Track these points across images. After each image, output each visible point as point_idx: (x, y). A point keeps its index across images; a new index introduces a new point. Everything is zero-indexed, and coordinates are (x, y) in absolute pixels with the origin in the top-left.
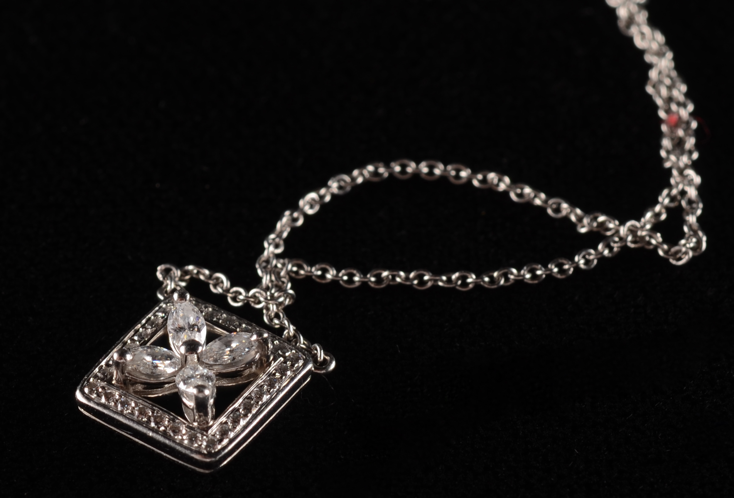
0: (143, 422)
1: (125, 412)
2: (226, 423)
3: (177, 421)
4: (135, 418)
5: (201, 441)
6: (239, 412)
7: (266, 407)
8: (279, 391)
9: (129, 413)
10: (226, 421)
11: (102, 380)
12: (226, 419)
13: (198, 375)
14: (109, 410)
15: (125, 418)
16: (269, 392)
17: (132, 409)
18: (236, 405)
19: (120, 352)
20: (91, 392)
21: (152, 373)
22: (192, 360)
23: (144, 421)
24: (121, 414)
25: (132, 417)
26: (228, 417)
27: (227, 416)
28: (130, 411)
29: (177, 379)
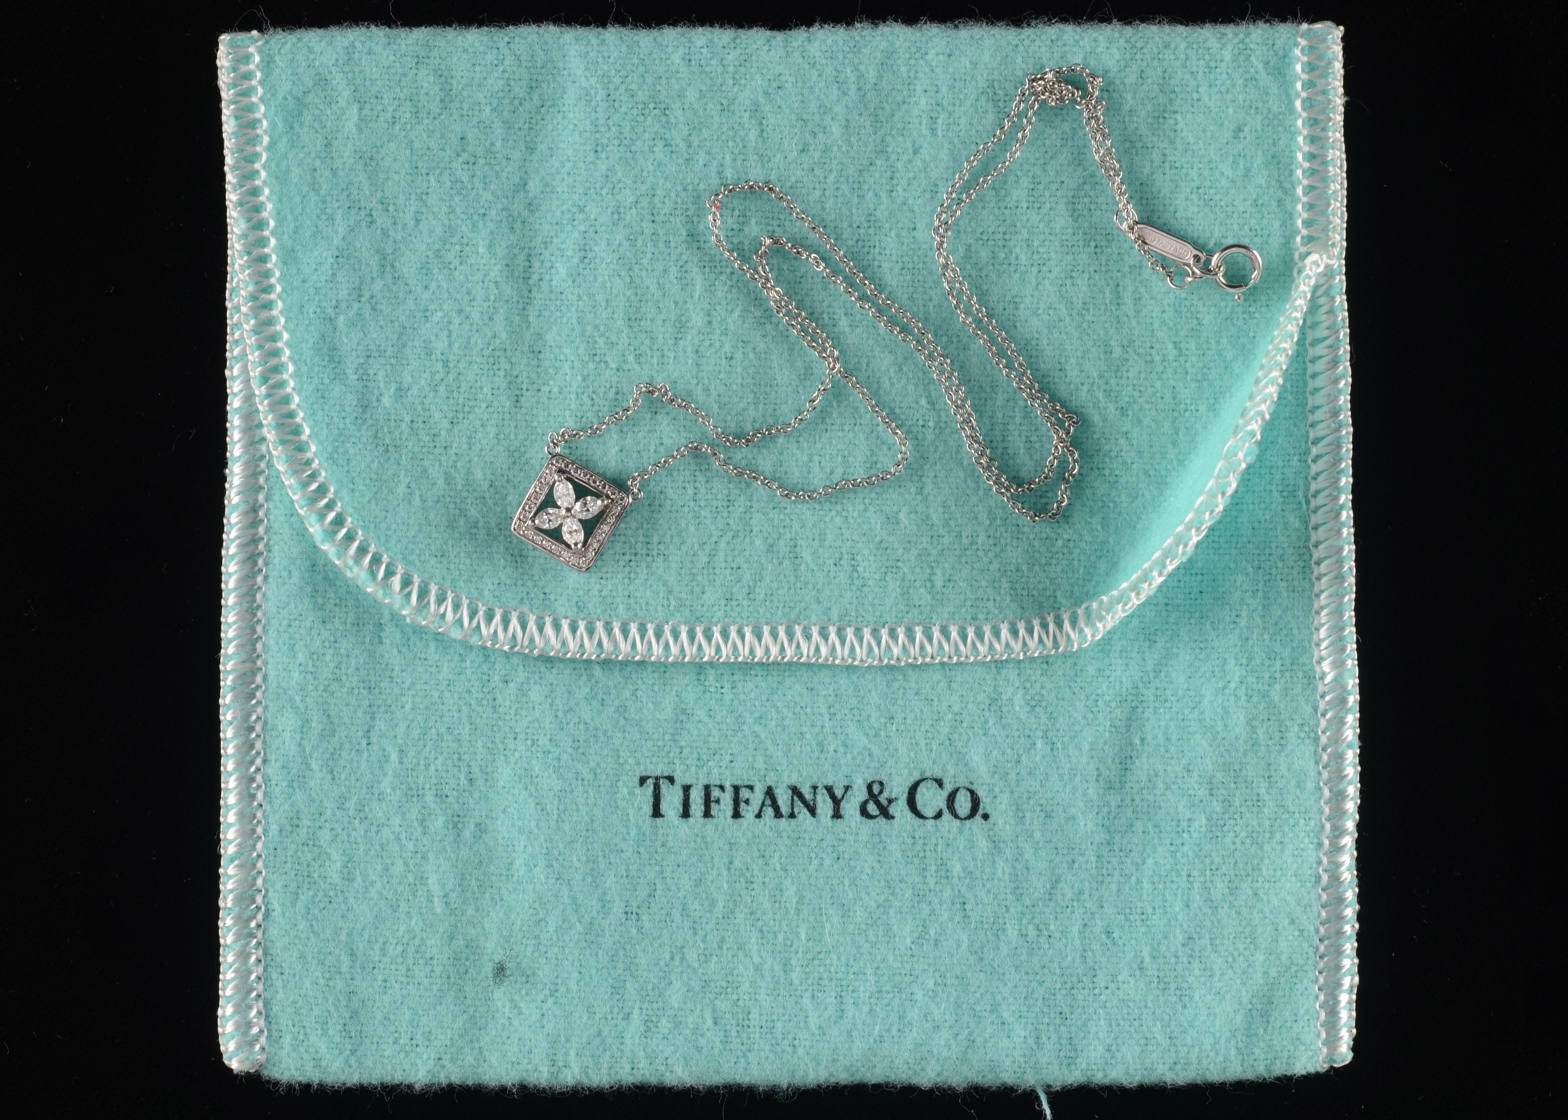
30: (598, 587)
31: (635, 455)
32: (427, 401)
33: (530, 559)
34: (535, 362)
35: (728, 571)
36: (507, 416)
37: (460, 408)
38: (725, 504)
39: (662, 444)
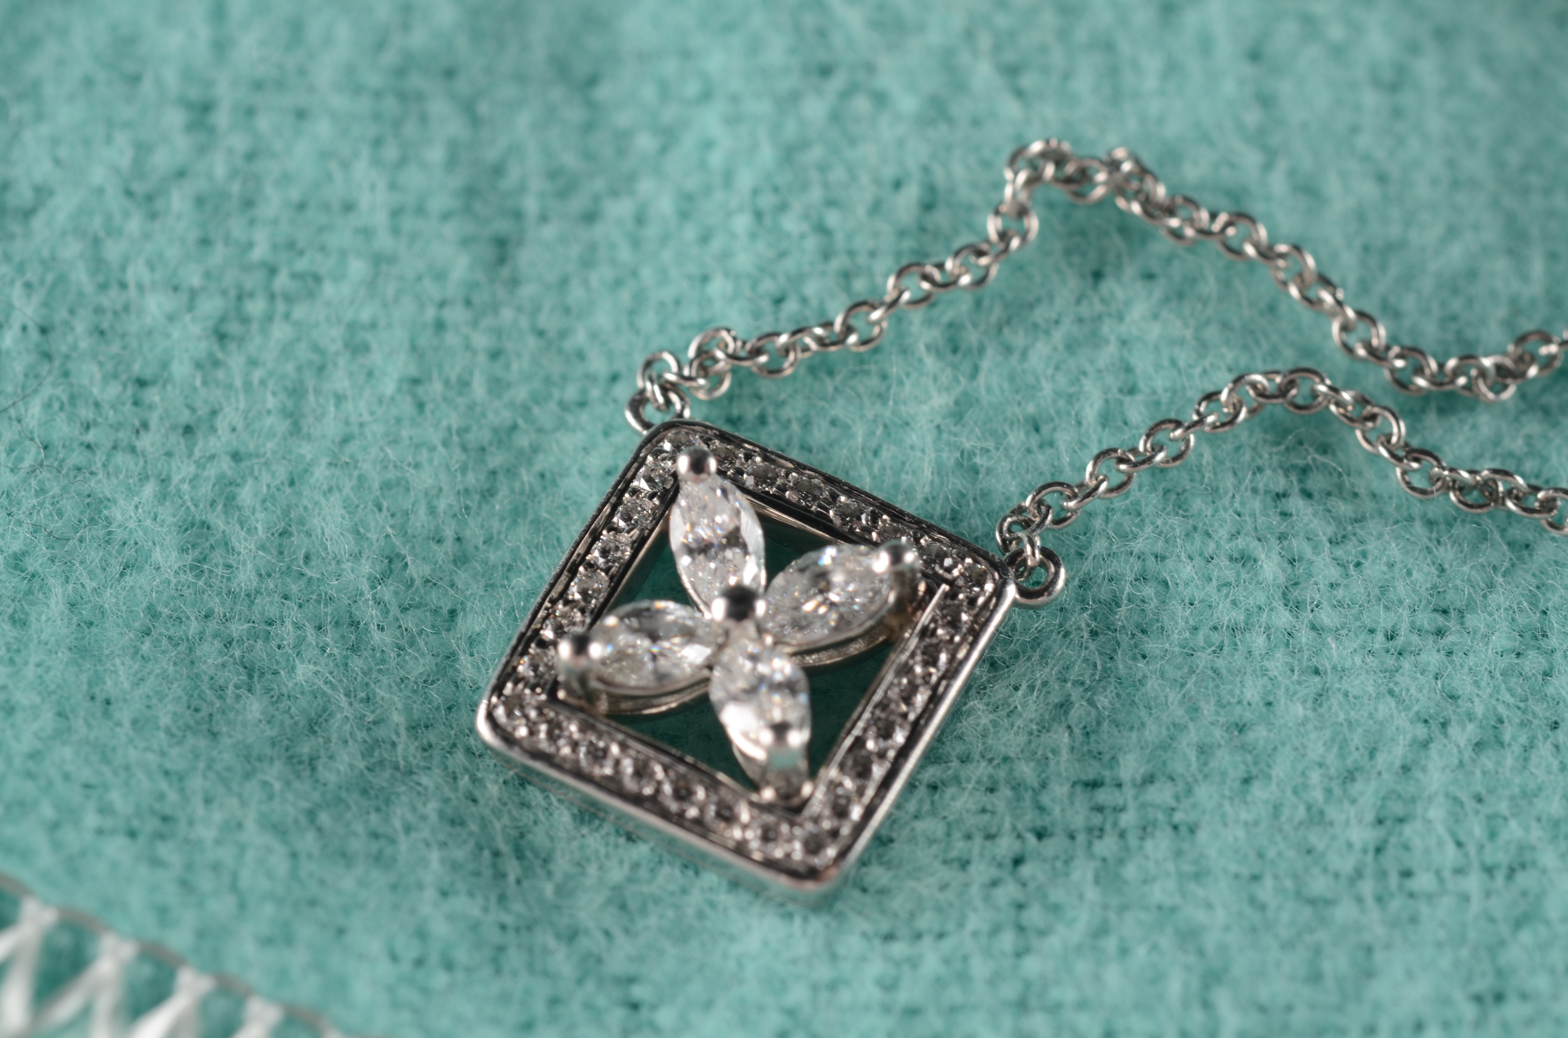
1: (599, 773)
2: (839, 780)
3: (725, 787)
5: (788, 839)
6: (867, 748)
9: (608, 776)
10: (840, 775)
11: (536, 686)
12: (837, 771)
14: (562, 769)
15: (602, 790)
16: (927, 679)
17: (614, 764)
18: (858, 730)
20: (512, 719)
22: (743, 636)
23: (647, 795)
24: (589, 777)
26: (841, 767)
27: (839, 764)
28: (609, 770)
30: (876, 968)
31: (1016, 438)
32: (113, 251)
33: (561, 865)
34: (575, 114)
35: (1473, 883)
36: (456, 314)
37: (251, 281)
38: (1425, 619)
39: (1132, 391)
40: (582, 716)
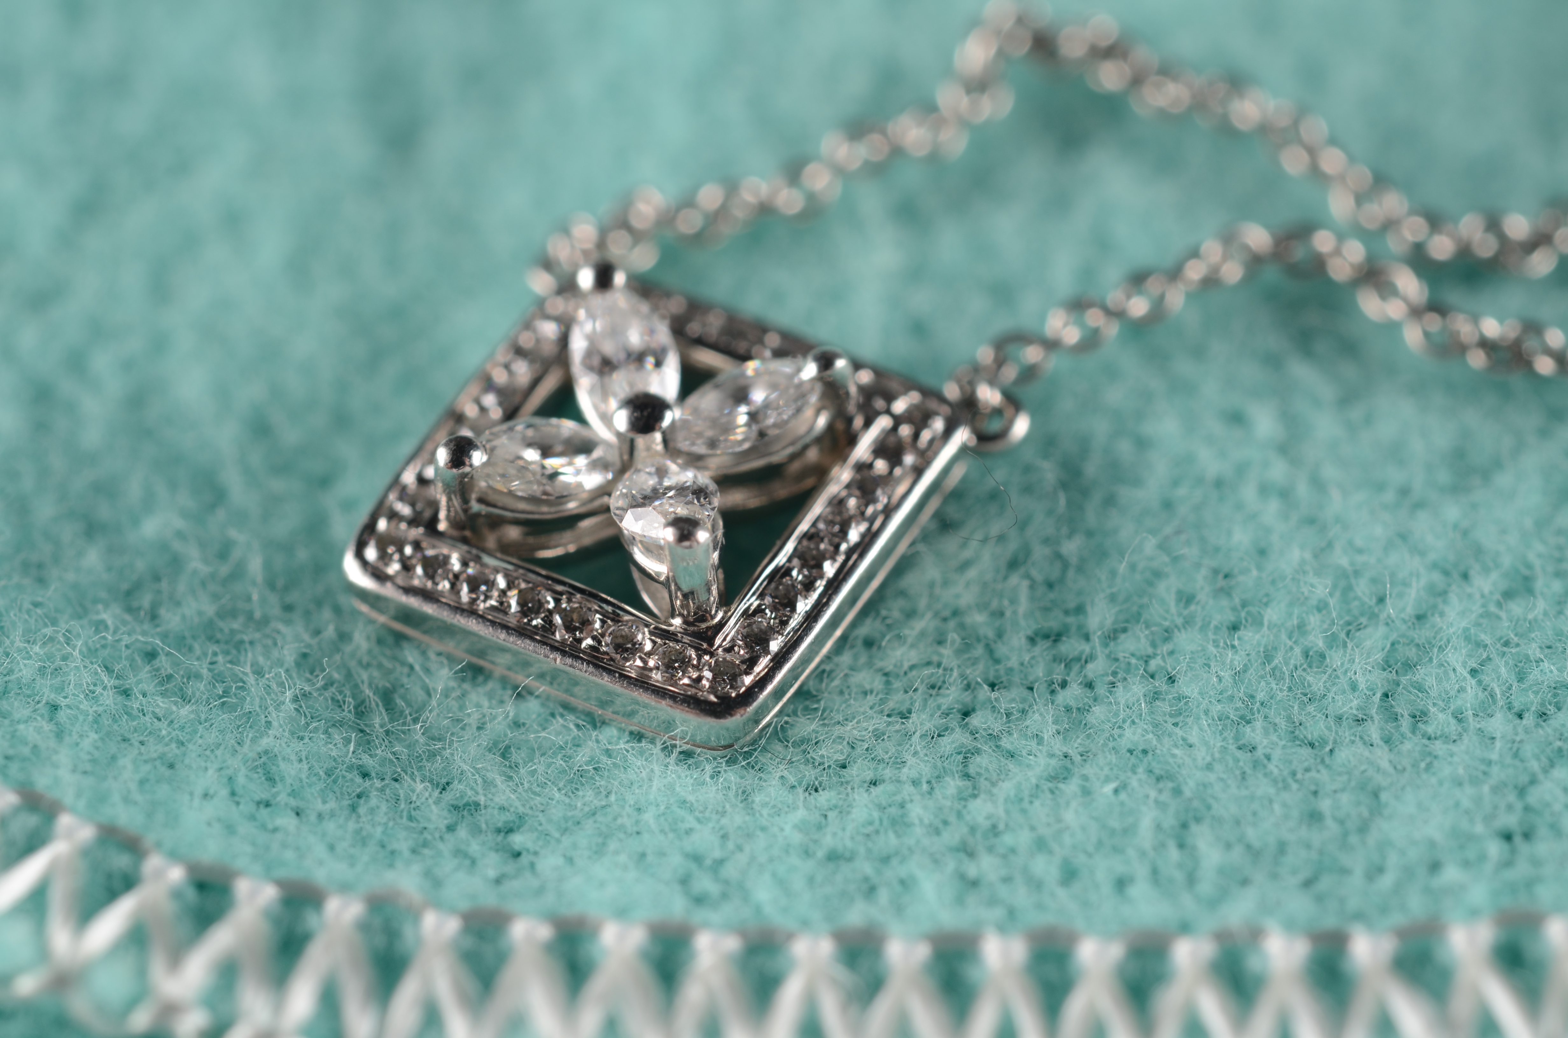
0: (534, 630)
1: (482, 606)
2: (759, 611)
3: (627, 618)
4: (513, 621)
5: (697, 668)
6: (792, 577)
7: (862, 556)
8: (888, 512)
9: (493, 608)
10: (759, 606)
11: (413, 522)
12: (756, 599)
13: (669, 488)
14: (439, 604)
15: (483, 622)
16: (863, 513)
17: (499, 596)
18: (781, 559)
19: (452, 445)
20: (384, 556)
21: (545, 493)
22: (648, 449)
23: (536, 627)
24: (471, 611)
25: (503, 620)
26: (761, 596)
27: (759, 592)
28: (493, 603)
29: (615, 502)
30: (798, 815)
35: (1498, 723)
40: (465, 548)
